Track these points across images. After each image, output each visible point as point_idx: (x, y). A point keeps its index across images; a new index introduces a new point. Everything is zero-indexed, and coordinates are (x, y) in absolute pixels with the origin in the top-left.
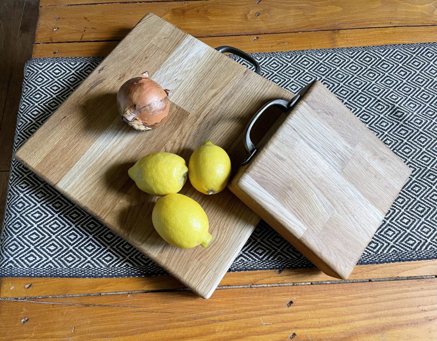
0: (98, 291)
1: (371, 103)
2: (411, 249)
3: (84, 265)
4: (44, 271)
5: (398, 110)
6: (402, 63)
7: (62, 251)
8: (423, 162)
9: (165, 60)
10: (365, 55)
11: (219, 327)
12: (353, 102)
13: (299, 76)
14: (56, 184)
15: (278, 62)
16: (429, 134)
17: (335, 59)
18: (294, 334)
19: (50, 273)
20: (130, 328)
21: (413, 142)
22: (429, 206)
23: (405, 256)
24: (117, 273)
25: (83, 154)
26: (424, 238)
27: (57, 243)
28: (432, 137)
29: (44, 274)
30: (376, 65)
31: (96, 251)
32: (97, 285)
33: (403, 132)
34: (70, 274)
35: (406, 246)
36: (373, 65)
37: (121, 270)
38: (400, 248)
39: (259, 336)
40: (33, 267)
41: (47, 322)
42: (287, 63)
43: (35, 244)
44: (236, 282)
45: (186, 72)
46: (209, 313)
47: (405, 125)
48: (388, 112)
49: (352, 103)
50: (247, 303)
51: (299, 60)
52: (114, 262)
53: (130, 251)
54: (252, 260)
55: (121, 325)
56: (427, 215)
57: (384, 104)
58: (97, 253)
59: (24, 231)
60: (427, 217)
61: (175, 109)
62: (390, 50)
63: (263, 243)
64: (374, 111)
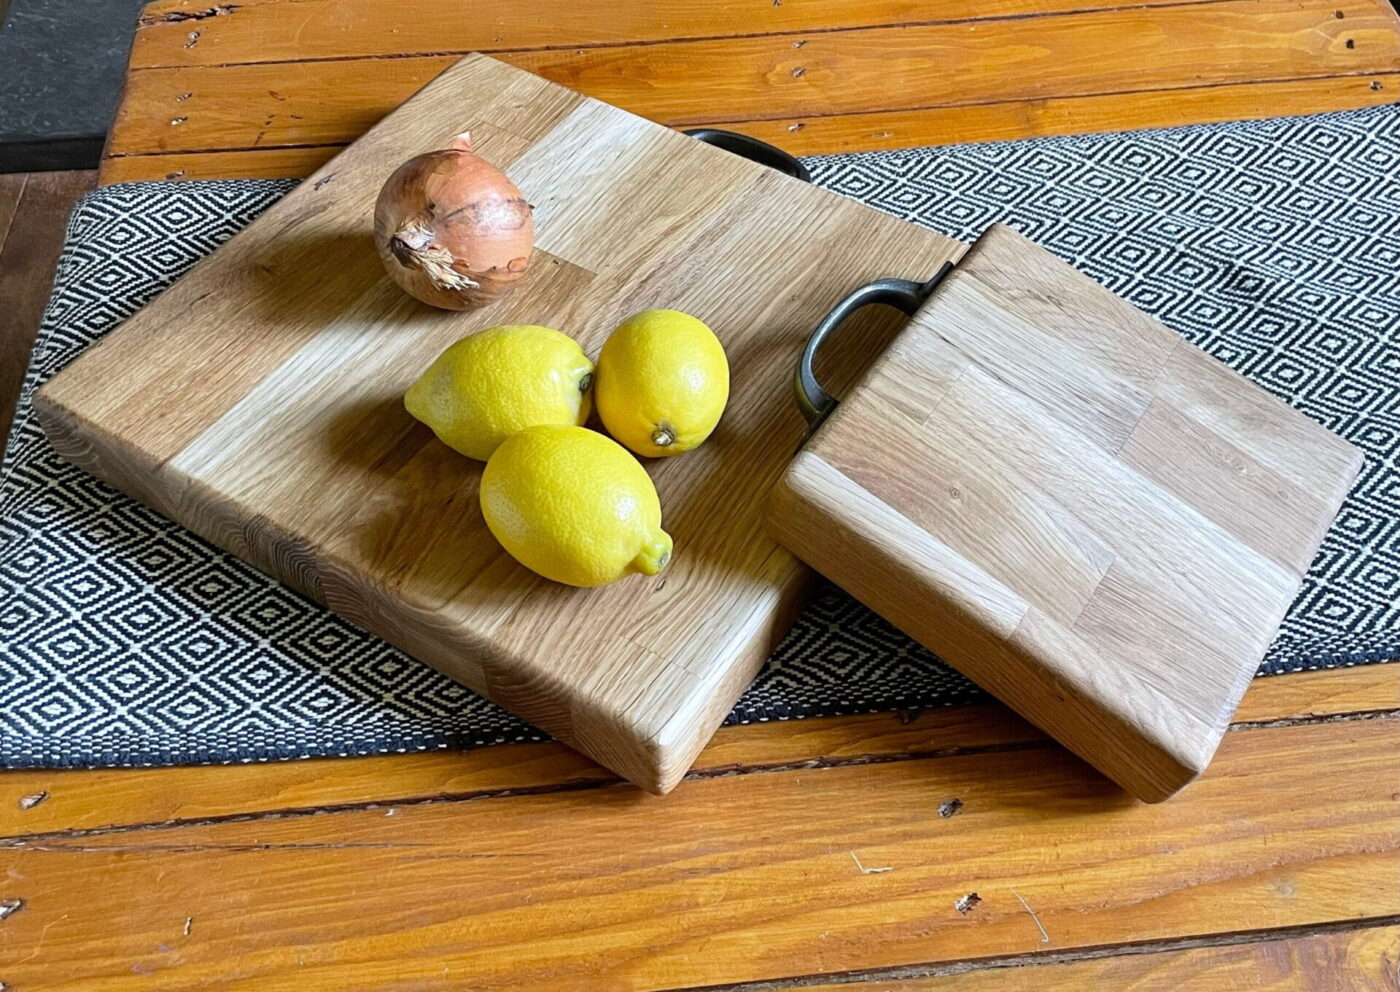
0: (282, 802)
1: (1160, 263)
2: (1340, 628)
3: (235, 723)
4: (95, 744)
5: (1244, 273)
6: (1244, 164)
7: (162, 688)
8: (1345, 402)
9: (520, 154)
10: (1126, 149)
11: (706, 889)
12: (1105, 261)
13: (932, 206)
14: (167, 460)
15: (866, 176)
16: (1350, 327)
17: (1038, 163)
18: (974, 898)
19: (115, 751)
20: (393, 909)
21: (1303, 351)
22: (1380, 513)
23: (1320, 648)
24: (351, 739)
25: (257, 384)
26: (1381, 599)
27: (148, 665)
28: (1361, 336)
29: (95, 752)
30: (1165, 172)
31: (280, 685)
32: (281, 786)
33: (1269, 328)
34: (189, 749)
35: (1320, 622)
36: (1157, 173)
37: (366, 731)
38: (1304, 629)
39: (854, 910)
40: (59, 734)
41: (91, 907)
42: (893, 177)
43: (70, 668)
44: (764, 754)
45: (584, 180)
46: (675, 847)
47: (1273, 310)
48: (1216, 283)
49: (1103, 265)
50: (805, 814)
51: (929, 169)
52: (340, 712)
53: (396, 679)
54: (813, 682)
55: (361, 901)
56: (1379, 537)
57: (1201, 262)
58: (283, 690)
59: (37, 632)
60: (1381, 543)
61: (549, 265)
62: (1201, 135)
63: (847, 636)
64: (1172, 282)
